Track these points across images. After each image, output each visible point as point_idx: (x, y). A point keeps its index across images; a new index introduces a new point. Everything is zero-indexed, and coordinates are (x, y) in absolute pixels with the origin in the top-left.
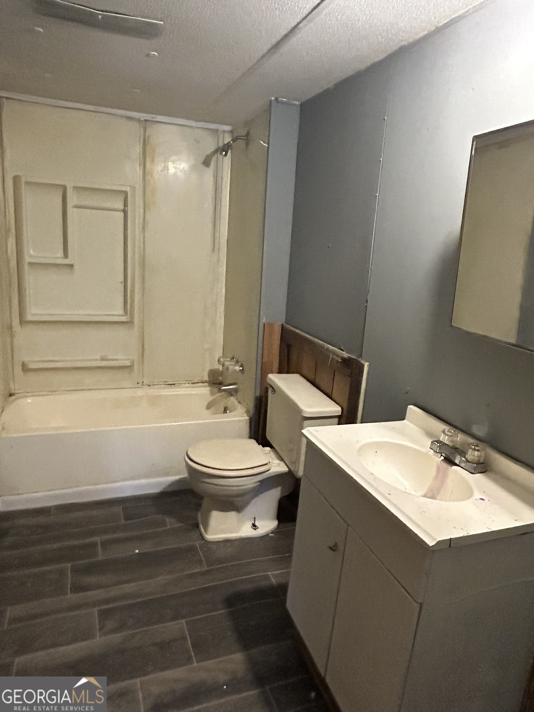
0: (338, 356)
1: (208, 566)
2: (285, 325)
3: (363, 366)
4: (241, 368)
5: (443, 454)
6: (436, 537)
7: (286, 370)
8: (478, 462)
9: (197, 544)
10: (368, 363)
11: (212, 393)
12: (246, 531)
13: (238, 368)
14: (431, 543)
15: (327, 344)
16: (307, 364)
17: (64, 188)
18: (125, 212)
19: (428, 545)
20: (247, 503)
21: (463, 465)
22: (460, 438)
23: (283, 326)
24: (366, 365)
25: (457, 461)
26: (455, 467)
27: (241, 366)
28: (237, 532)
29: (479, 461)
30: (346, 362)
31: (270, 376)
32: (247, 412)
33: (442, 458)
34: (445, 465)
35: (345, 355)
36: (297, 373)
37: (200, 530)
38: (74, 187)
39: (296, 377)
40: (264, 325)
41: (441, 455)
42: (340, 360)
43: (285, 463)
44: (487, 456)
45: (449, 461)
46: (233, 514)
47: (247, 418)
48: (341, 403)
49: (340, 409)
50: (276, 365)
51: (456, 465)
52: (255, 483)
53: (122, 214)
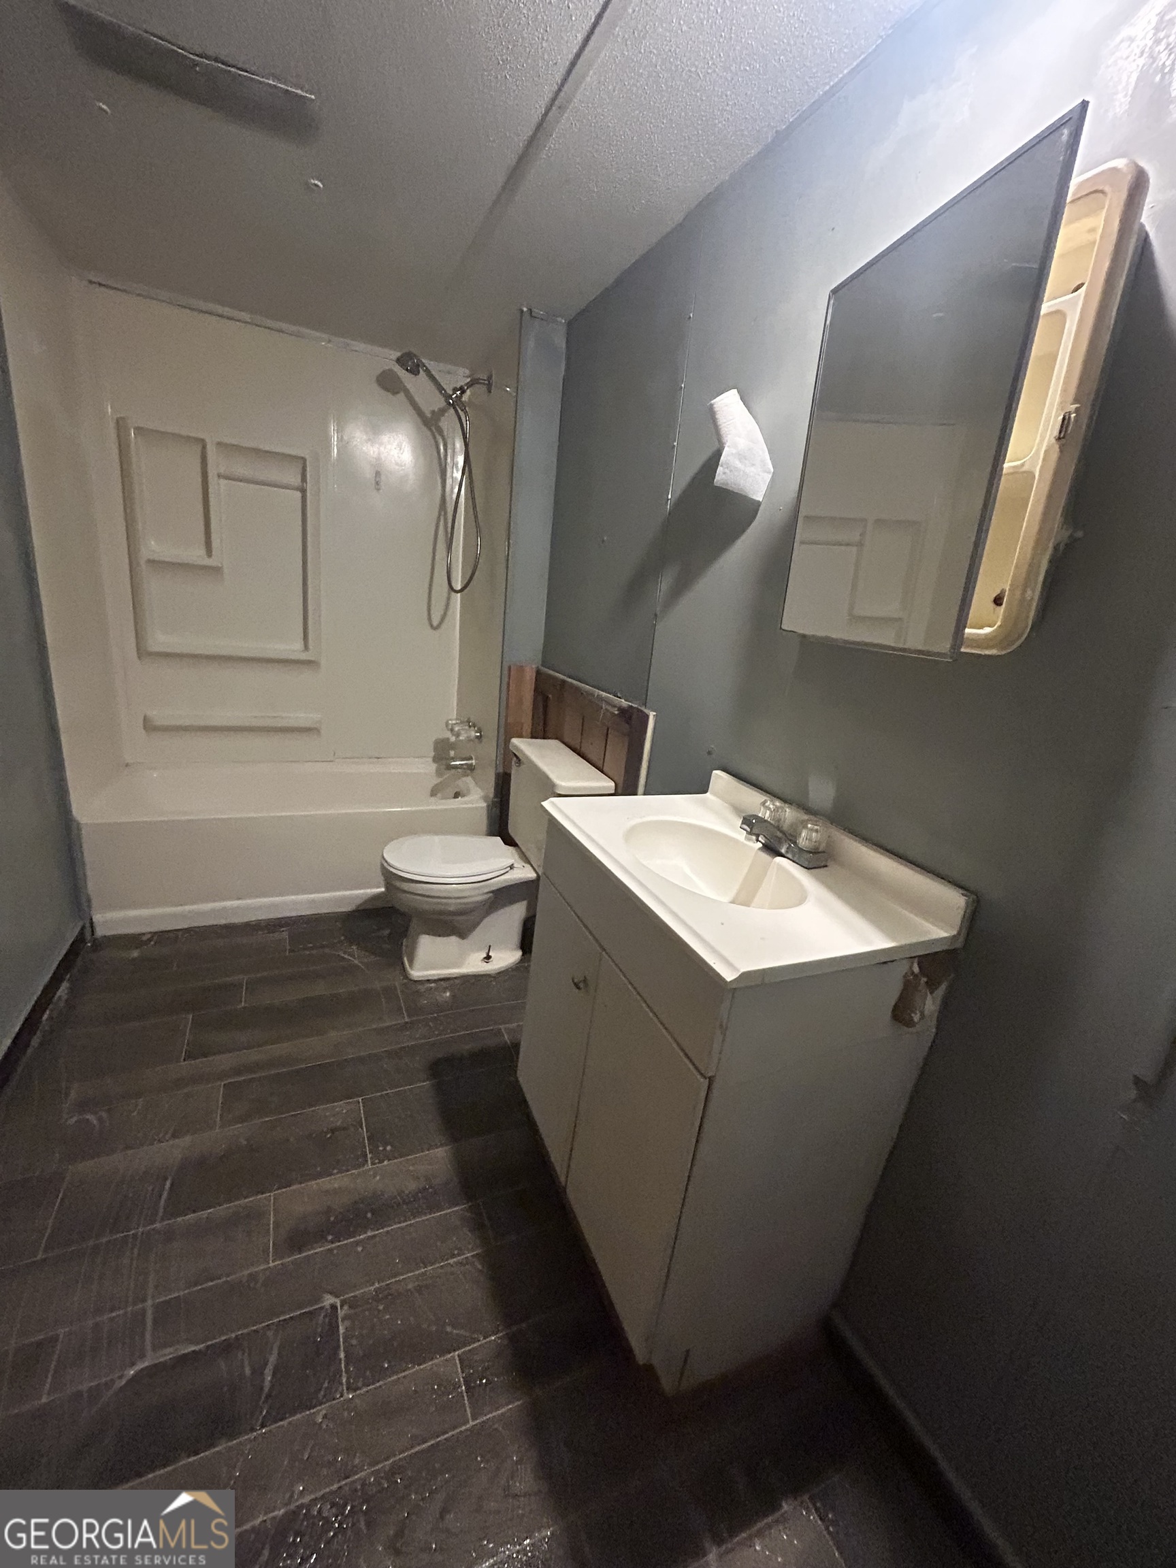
0: (614, 706)
1: (409, 1016)
2: (540, 667)
3: (647, 717)
4: (478, 734)
5: (760, 839)
6: (737, 965)
7: (541, 734)
8: (814, 849)
9: (398, 983)
10: (655, 713)
11: (439, 773)
12: (473, 964)
13: (473, 734)
14: (729, 976)
15: (597, 690)
16: (570, 724)
17: (203, 444)
18: (303, 491)
19: (723, 980)
20: (475, 925)
21: (790, 856)
22: (789, 814)
23: (538, 673)
24: (652, 715)
25: (783, 851)
26: (779, 859)
27: (480, 731)
28: (459, 967)
29: (818, 848)
30: (626, 714)
31: (515, 741)
32: (485, 798)
33: (760, 845)
34: (765, 857)
35: (624, 703)
36: (556, 739)
37: (403, 963)
38: (219, 444)
39: (554, 743)
40: (510, 668)
41: (757, 840)
42: (616, 712)
43: (532, 866)
44: (830, 843)
45: (771, 849)
46: (453, 939)
47: (485, 805)
48: (615, 779)
49: (613, 784)
50: (527, 728)
51: (783, 856)
52: (487, 893)
53: (298, 494)
